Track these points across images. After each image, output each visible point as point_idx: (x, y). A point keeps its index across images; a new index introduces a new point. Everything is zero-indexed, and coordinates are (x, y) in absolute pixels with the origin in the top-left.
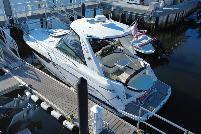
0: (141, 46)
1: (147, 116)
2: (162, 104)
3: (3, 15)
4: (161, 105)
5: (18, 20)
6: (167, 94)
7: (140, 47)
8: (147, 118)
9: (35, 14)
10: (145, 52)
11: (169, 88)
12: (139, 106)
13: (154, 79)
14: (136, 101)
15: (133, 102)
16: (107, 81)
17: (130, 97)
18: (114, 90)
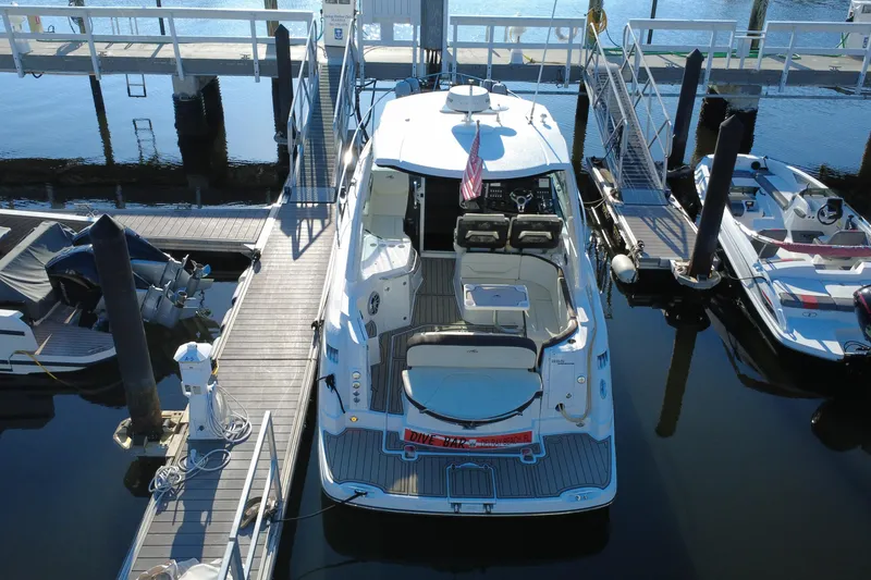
0: (791, 302)
1: (358, 494)
2: (472, 507)
3: (412, 44)
4: (491, 505)
6: (555, 494)
7: (784, 303)
8: (347, 501)
9: (532, 61)
10: (786, 336)
11: (604, 485)
12: (388, 456)
13: (587, 421)
14: (402, 438)
15: (393, 436)
16: (342, 314)
17: (392, 412)
18: (336, 351)
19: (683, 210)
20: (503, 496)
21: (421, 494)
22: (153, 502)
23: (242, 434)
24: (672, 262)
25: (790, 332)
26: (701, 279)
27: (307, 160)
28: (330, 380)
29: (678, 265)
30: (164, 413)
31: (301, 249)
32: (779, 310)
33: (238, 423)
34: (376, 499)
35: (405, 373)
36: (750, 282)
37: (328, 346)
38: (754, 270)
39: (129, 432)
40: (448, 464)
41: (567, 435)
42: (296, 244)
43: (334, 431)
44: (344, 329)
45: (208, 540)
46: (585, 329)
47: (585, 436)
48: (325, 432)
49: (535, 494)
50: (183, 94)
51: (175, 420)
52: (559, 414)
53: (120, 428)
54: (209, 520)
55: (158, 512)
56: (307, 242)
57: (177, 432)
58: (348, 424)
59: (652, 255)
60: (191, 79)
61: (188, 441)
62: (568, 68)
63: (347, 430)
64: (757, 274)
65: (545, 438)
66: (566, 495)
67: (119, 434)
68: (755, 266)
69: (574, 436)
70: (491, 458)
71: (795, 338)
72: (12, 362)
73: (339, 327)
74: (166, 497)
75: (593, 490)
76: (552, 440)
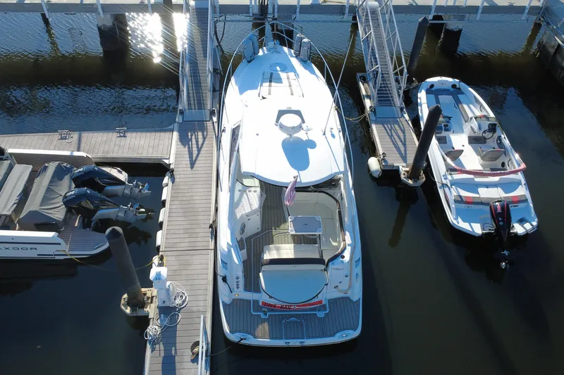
0: (460, 200)
1: (242, 339)
2: (295, 343)
4: (303, 342)
5: (276, 10)
6: (333, 335)
9: (324, 1)
10: (455, 222)
11: (355, 329)
12: (254, 315)
13: (349, 292)
14: (261, 304)
15: (256, 302)
16: (228, 243)
17: (255, 292)
18: (226, 264)
19: (410, 122)
20: (309, 337)
21: (272, 338)
22: (148, 346)
23: (184, 302)
24: (401, 167)
25: (456, 219)
26: (414, 181)
27: (190, 88)
28: (224, 279)
29: (404, 169)
30: (143, 290)
31: (194, 158)
32: (453, 206)
33: (181, 294)
34: (251, 341)
35: (261, 274)
36: (441, 185)
37: (222, 260)
38: (443, 178)
39: (128, 303)
40: (283, 319)
41: (339, 298)
42: (191, 154)
43: (228, 301)
44: (229, 251)
45: (178, 366)
46: (350, 247)
47: (348, 298)
48: (223, 302)
49: (324, 335)
50: (104, 25)
51: (149, 295)
52: (336, 290)
53: (123, 302)
54: (176, 352)
55: (152, 351)
56: (196, 152)
57: (152, 302)
58: (234, 297)
59: (390, 162)
60: (108, 16)
61: (158, 307)
62: (347, 6)
63: (234, 300)
64: (444, 181)
65: (329, 301)
66: (338, 335)
67: (123, 305)
68: (443, 176)
69: (343, 298)
70: (303, 314)
71: (458, 223)
72: (55, 255)
73: (226, 250)
74: (154, 343)
75: (351, 332)
76: (333, 302)
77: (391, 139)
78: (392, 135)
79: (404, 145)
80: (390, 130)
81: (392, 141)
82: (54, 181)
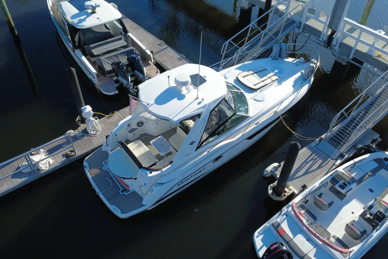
1: (85, 167)
6: (111, 204)
10: (256, 234)
11: (123, 212)
12: (102, 164)
20: (103, 194)
21: (93, 178)
25: (260, 234)
32: (268, 225)
40: (107, 177)
46: (160, 172)
47: (142, 199)
52: (139, 188)
65: (134, 191)
66: (114, 206)
69: (140, 196)
71: (257, 237)
75: (119, 211)
76: (134, 193)
77: (303, 163)
78: (308, 162)
79: (306, 173)
80: (312, 159)
81: (301, 165)
82: (124, 55)
